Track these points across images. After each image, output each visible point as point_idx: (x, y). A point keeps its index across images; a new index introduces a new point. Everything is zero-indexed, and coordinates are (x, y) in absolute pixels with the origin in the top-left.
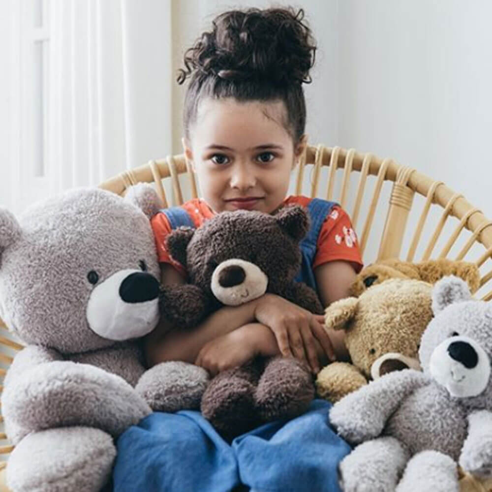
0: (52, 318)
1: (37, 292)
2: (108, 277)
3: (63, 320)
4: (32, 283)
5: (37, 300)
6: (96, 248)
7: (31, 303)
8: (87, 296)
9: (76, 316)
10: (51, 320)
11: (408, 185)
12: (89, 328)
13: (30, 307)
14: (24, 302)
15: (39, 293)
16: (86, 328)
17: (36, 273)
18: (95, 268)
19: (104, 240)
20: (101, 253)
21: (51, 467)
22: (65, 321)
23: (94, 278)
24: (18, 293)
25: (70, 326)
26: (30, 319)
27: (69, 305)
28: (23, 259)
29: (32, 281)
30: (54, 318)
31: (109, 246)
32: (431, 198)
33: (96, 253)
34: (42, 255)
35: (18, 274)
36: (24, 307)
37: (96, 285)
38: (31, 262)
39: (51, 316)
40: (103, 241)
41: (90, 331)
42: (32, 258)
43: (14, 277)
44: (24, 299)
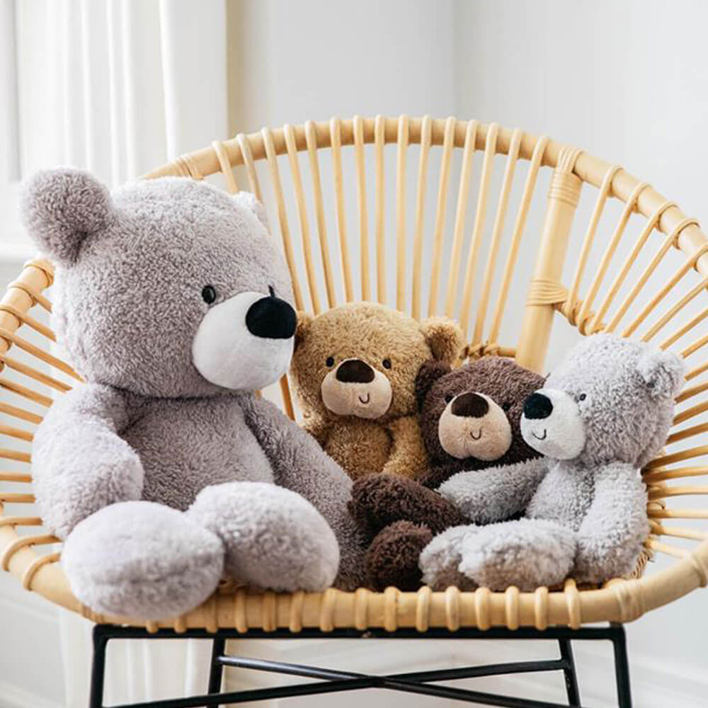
0: (145, 340)
1: (130, 301)
2: (230, 297)
3: (159, 346)
4: (126, 286)
5: (129, 312)
6: (216, 254)
7: (120, 314)
8: (199, 320)
9: (179, 343)
10: (143, 342)
11: (574, 172)
12: (192, 363)
13: (117, 320)
14: (109, 312)
15: (133, 303)
16: (188, 364)
17: (133, 275)
18: (214, 283)
19: (227, 246)
20: (221, 263)
21: (139, 562)
22: (163, 346)
23: (210, 295)
24: (102, 298)
25: (168, 355)
26: (113, 337)
27: (171, 328)
28: (117, 251)
29: (127, 283)
30: (149, 340)
31: (232, 255)
32: (607, 189)
33: (215, 261)
34: (143, 250)
35: (107, 272)
36: (108, 319)
37: (212, 304)
38: (127, 257)
39: (144, 338)
40: (225, 247)
41: (191, 367)
42: (129, 252)
43: (99, 275)
44: (110, 307)
